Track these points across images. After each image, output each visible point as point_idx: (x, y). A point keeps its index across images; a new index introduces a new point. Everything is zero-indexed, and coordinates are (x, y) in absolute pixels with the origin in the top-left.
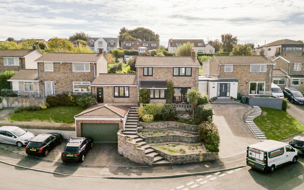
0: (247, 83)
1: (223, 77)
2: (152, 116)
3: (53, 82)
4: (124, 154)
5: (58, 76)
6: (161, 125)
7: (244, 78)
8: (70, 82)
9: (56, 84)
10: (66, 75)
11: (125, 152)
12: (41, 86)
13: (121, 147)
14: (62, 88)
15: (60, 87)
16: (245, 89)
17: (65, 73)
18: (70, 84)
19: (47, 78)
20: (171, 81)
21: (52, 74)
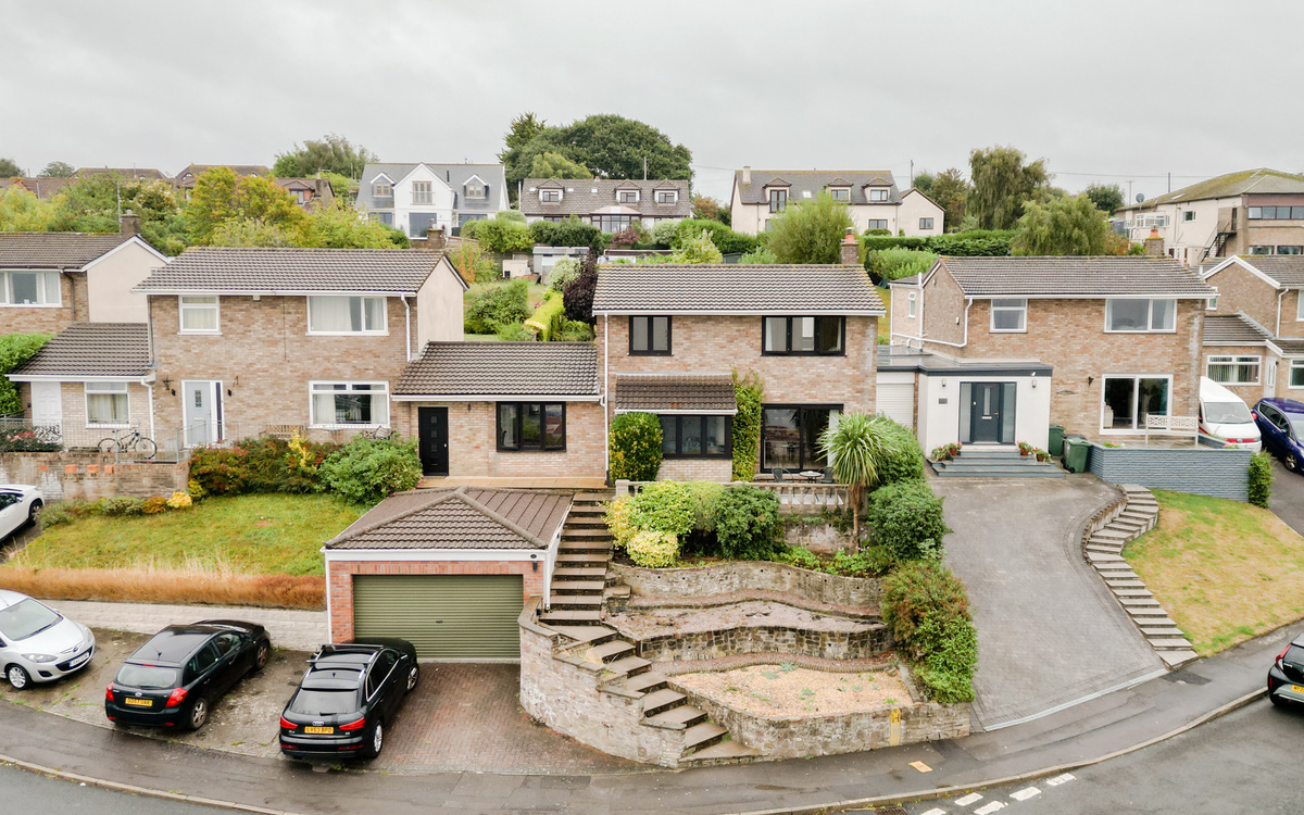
0: (1090, 380)
1: (984, 355)
2: (672, 538)
3: (218, 385)
4: (551, 713)
5: (241, 353)
6: (712, 578)
7: (1078, 358)
8: (297, 384)
9: (230, 393)
10: (280, 350)
11: (555, 705)
12: (162, 401)
13: (536, 686)
14: (261, 412)
15: (249, 406)
16: (1085, 409)
17: (274, 343)
18: (297, 390)
19: (190, 366)
20: (756, 375)
21: (216, 348)
